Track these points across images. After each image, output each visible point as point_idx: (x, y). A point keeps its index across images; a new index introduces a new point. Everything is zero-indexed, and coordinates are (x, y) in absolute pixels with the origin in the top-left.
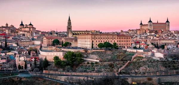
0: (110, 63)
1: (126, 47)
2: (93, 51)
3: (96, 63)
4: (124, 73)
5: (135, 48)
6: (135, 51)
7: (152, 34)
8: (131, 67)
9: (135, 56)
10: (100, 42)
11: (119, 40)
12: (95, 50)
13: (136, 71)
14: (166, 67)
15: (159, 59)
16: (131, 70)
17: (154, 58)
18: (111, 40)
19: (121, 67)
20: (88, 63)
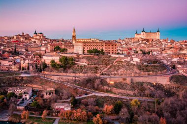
0: (95, 66)
1: (111, 53)
2: (84, 56)
3: (85, 66)
4: (106, 74)
5: (118, 54)
6: (117, 56)
7: (144, 42)
8: (112, 69)
9: (116, 60)
10: (90, 49)
11: (106, 47)
12: (85, 56)
13: (116, 73)
14: (140, 70)
15: (135, 63)
16: (112, 72)
17: (132, 62)
18: (100, 47)
19: (104, 69)
20: (78, 66)
